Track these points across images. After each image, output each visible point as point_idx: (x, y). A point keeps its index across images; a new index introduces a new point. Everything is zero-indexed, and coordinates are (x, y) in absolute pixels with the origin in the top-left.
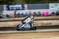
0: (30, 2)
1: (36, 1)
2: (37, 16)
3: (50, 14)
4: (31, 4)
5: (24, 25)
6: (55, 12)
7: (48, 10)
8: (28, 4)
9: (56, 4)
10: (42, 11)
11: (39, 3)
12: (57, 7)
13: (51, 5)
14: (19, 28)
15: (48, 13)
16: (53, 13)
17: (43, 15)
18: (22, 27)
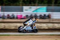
0: (3, 4)
1: (10, 3)
2: (11, 18)
3: (24, 17)
4: (5, 6)
5: (25, 27)
6: (29, 15)
7: (22, 13)
8: (2, 6)
9: (30, 7)
10: (16, 14)
11: (13, 5)
12: (31, 10)
13: (25, 8)
14: (20, 30)
15: (21, 16)
16: (27, 16)
17: (17, 18)
18: (23, 29)
